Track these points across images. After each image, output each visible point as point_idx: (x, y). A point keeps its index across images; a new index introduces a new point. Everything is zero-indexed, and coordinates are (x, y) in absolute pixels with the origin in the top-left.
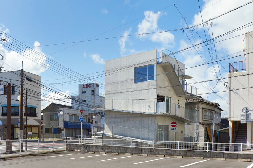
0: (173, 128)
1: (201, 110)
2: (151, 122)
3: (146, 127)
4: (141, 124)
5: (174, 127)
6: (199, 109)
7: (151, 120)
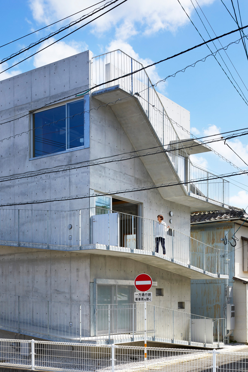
0: (141, 292)
1: (239, 243)
2: (78, 276)
3: (64, 292)
4: (49, 281)
5: (146, 292)
6: (232, 241)
7: (78, 270)
